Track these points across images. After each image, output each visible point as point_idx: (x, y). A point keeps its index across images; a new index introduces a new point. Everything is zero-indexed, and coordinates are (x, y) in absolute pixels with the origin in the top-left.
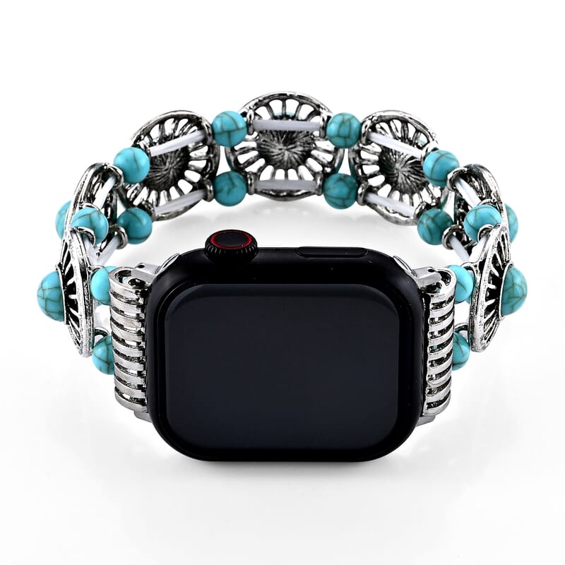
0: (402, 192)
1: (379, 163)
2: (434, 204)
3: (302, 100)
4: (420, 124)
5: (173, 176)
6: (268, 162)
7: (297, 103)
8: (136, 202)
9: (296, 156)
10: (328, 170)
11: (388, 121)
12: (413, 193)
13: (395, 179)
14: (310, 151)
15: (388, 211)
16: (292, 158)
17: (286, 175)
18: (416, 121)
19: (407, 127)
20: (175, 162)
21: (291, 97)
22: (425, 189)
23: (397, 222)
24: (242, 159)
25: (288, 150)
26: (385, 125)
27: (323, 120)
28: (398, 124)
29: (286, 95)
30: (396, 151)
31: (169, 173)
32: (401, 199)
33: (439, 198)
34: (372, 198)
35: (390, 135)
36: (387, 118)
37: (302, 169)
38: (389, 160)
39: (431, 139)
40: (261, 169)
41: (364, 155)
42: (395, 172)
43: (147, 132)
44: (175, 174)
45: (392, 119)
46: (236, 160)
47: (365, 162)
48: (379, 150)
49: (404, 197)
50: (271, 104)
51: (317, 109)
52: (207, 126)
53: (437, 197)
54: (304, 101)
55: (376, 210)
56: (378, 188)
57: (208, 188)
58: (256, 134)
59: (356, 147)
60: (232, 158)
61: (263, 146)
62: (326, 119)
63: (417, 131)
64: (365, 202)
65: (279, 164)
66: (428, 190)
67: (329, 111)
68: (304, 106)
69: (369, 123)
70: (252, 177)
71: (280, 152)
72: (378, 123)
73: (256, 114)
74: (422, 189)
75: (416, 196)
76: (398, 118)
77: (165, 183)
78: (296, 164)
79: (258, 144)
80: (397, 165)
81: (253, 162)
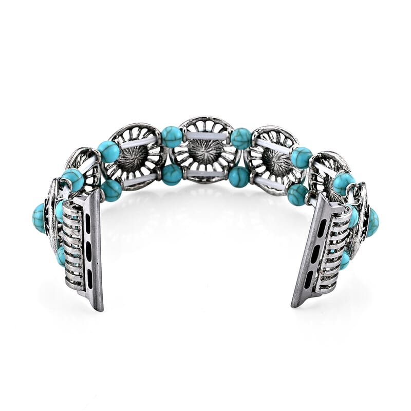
0: (277, 176)
1: (262, 158)
2: (297, 182)
3: (216, 121)
4: (288, 133)
5: (137, 163)
6: (195, 160)
7: (213, 123)
8: (113, 178)
9: (212, 156)
10: (232, 165)
11: (268, 133)
12: (283, 176)
13: (272, 168)
14: (221, 153)
15: (268, 188)
16: (210, 158)
17: (206, 169)
18: (285, 132)
19: (280, 136)
20: (138, 155)
21: (209, 119)
22: (291, 174)
23: (274, 194)
24: (179, 158)
25: (207, 152)
26: (266, 135)
27: (229, 133)
28: (274, 134)
29: (206, 118)
30: (273, 150)
31: (134, 161)
32: (276, 180)
33: (300, 179)
34: (258, 180)
35: (269, 141)
36: (268, 130)
37: (216, 164)
38: (268, 156)
39: (294, 142)
40: (191, 164)
41: (253, 154)
42: (273, 163)
43: (120, 134)
44: (139, 162)
45: (270, 131)
46: (176, 159)
47: (254, 158)
48: (262, 150)
49: (278, 179)
50: (197, 124)
51: (225, 126)
52: (158, 134)
53: (298, 178)
54: (217, 122)
55: (261, 188)
56: (262, 174)
57: (159, 172)
58: (187, 143)
59: (248, 149)
60: (173, 157)
61: (192, 150)
62: (230, 132)
63: (286, 138)
64: (254, 183)
65: (201, 161)
66: (293, 174)
67: (232, 128)
68: (217, 125)
69: (256, 134)
70: (186, 169)
71: (202, 153)
72: (262, 134)
73: (188, 130)
74: (289, 174)
75: (285, 178)
76: (274, 130)
77: (132, 167)
78: (212, 161)
79: (189, 149)
80: (274, 159)
81: (186, 160)
